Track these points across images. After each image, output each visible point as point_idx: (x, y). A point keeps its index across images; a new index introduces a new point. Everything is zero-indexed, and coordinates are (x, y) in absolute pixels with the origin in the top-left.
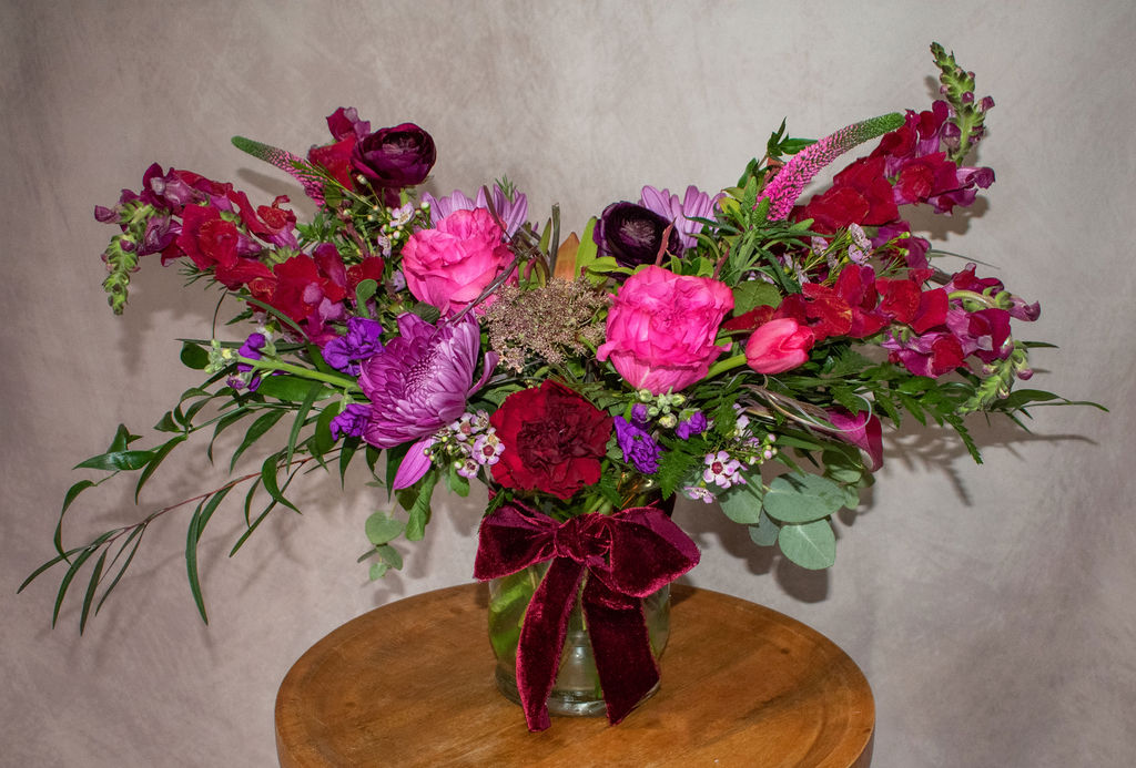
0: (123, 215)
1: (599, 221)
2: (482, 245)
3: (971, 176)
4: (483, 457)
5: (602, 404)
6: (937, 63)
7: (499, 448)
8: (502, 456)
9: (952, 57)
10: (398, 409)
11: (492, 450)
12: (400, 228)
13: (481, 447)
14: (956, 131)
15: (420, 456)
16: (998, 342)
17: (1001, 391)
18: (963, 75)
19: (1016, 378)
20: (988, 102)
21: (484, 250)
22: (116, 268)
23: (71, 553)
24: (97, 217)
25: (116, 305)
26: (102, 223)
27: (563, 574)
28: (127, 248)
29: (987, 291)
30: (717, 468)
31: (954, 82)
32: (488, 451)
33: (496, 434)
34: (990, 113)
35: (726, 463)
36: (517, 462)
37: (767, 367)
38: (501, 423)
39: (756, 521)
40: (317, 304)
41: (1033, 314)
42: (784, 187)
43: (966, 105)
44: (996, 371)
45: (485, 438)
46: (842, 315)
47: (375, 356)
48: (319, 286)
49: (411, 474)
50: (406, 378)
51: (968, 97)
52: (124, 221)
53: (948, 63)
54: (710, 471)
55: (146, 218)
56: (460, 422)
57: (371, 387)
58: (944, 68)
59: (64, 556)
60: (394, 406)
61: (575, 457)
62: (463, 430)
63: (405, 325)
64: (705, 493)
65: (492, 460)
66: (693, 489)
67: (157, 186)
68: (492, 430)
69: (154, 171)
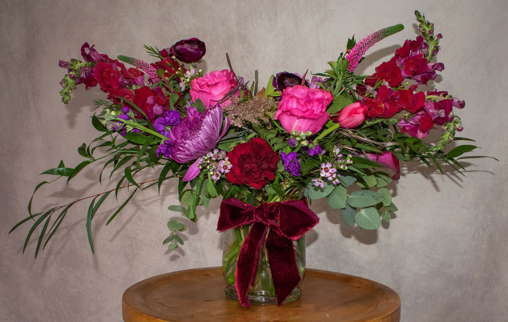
0: (72, 65)
1: (275, 78)
2: (225, 79)
3: (434, 66)
4: (223, 170)
5: (276, 148)
6: (418, 20)
7: (230, 166)
8: (231, 169)
9: (424, 17)
10: (187, 145)
11: (227, 167)
12: (190, 77)
13: (222, 166)
14: (427, 46)
15: (195, 169)
16: (447, 113)
17: (450, 137)
18: (429, 24)
19: (456, 131)
20: (440, 36)
21: (226, 81)
22: (66, 86)
23: (35, 215)
24: (60, 65)
25: (65, 100)
26: (62, 68)
27: (258, 230)
28: (73, 78)
29: (442, 94)
30: (326, 170)
31: (425, 27)
32: (225, 167)
33: (228, 160)
34: (441, 40)
35: (331, 168)
36: (238, 172)
37: (347, 123)
38: (231, 156)
39: (344, 207)
40: (153, 105)
41: (462, 105)
42: (354, 55)
43: (431, 35)
44: (447, 129)
45: (224, 162)
46: (380, 106)
47: (176, 126)
48: (154, 98)
49: (190, 176)
50: (190, 134)
51: (431, 32)
52: (71, 68)
53: (422, 19)
54: (323, 171)
55: (81, 68)
56: (213, 153)
57: (174, 139)
58: (421, 21)
59: (32, 217)
60: (185, 144)
61: (263, 169)
62: (214, 156)
63: (190, 113)
64: (321, 182)
65: (227, 171)
66: (316, 180)
67: (87, 51)
68: (227, 159)
69: (86, 45)
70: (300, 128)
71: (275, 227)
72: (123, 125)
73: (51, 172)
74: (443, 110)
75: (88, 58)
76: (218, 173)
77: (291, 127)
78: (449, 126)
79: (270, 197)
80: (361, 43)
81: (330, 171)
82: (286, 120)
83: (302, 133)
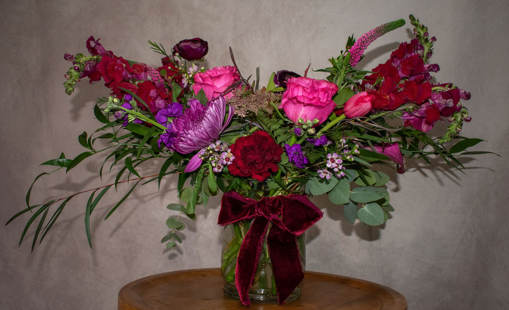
0: (77, 58)
2: (228, 72)
3: (429, 67)
4: (225, 162)
5: (279, 140)
6: (412, 24)
7: (232, 158)
8: (233, 161)
9: (418, 21)
10: (189, 136)
11: (229, 159)
12: (192, 73)
13: (224, 158)
14: (422, 48)
15: (196, 160)
16: (456, 102)
17: (458, 128)
18: (423, 27)
19: (464, 122)
20: (434, 39)
21: (229, 74)
22: (70, 77)
23: (33, 207)
24: (65, 58)
25: (68, 91)
26: (67, 61)
27: (260, 224)
28: (78, 70)
29: (447, 86)
30: (333, 161)
31: (420, 30)
32: (228, 159)
33: (231, 152)
34: (435, 43)
35: (337, 158)
36: (240, 163)
37: (353, 113)
38: (234, 148)
40: (156, 99)
41: (468, 96)
42: (357, 49)
43: (425, 38)
44: (454, 120)
45: (226, 154)
46: (385, 97)
47: (178, 118)
48: (156, 91)
49: (192, 168)
50: (193, 125)
51: (426, 34)
52: (77, 61)
53: (417, 22)
54: (330, 162)
55: (85, 62)
56: (216, 144)
57: (176, 130)
58: (416, 25)
59: (30, 209)
60: (187, 134)
61: (266, 161)
62: (217, 148)
63: (193, 105)
64: (327, 173)
65: (229, 163)
66: (321, 171)
67: (92, 44)
68: (229, 151)
69: (92, 38)
70: (306, 116)
71: (278, 221)
72: (125, 113)
73: (51, 163)
74: (451, 100)
75: (93, 51)
76: (220, 165)
77: (297, 116)
78: (457, 116)
79: (272, 192)
80: (364, 37)
81: (337, 161)
82: (291, 110)
83: (309, 121)
